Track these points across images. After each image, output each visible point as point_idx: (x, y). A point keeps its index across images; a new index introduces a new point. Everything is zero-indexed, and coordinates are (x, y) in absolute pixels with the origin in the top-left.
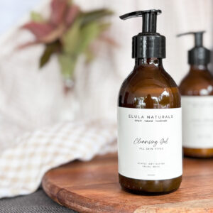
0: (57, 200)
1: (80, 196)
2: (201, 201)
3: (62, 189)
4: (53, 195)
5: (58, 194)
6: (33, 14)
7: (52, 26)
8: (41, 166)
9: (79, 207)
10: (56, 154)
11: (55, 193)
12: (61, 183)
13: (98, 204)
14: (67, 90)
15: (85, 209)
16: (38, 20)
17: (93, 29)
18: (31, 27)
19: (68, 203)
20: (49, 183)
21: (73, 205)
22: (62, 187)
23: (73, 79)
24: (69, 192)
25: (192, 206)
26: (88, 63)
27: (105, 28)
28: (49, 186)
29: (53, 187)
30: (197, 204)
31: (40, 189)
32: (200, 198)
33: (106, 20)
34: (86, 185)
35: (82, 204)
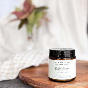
1: (34, 81)
3: (26, 78)
5: (25, 79)
6: (16, 8)
7: (24, 13)
8: (18, 68)
9: (33, 85)
10: (24, 64)
12: (26, 75)
13: (41, 84)
14: (29, 38)
15: (35, 86)
16: (18, 10)
17: (40, 14)
18: (15, 13)
19: (29, 83)
20: (21, 75)
21: (31, 84)
22: (26, 77)
23: (32, 34)
24: (29, 79)
25: (78, 85)
26: (38, 28)
27: (44, 14)
28: (21, 76)
29: (23, 77)
30: (80, 85)
31: (18, 77)
32: (81, 82)
33: (45, 11)
34: (36, 76)
35: (34, 84)
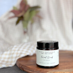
0: (21, 69)
1: (29, 68)
2: (68, 69)
4: (20, 67)
6: (14, 7)
7: (20, 11)
12: (23, 63)
13: (35, 70)
14: (25, 32)
15: (30, 72)
18: (13, 11)
19: (25, 70)
21: (26, 70)
23: (27, 29)
24: (25, 66)
25: (65, 71)
27: (38, 12)
28: (18, 64)
29: (20, 64)
30: (67, 71)
31: (16, 65)
33: (38, 10)
35: (29, 70)
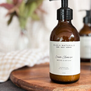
0: (17, 85)
1: (28, 83)
2: (84, 85)
3: (19, 80)
4: (15, 83)
5: (18, 82)
9: (27, 87)
10: (16, 63)
11: (16, 81)
13: (36, 86)
19: (22, 86)
20: (13, 77)
21: (24, 87)
22: (19, 78)
24: (22, 81)
28: (13, 78)
29: (15, 79)
31: (9, 80)
34: (31, 78)
35: (29, 87)
